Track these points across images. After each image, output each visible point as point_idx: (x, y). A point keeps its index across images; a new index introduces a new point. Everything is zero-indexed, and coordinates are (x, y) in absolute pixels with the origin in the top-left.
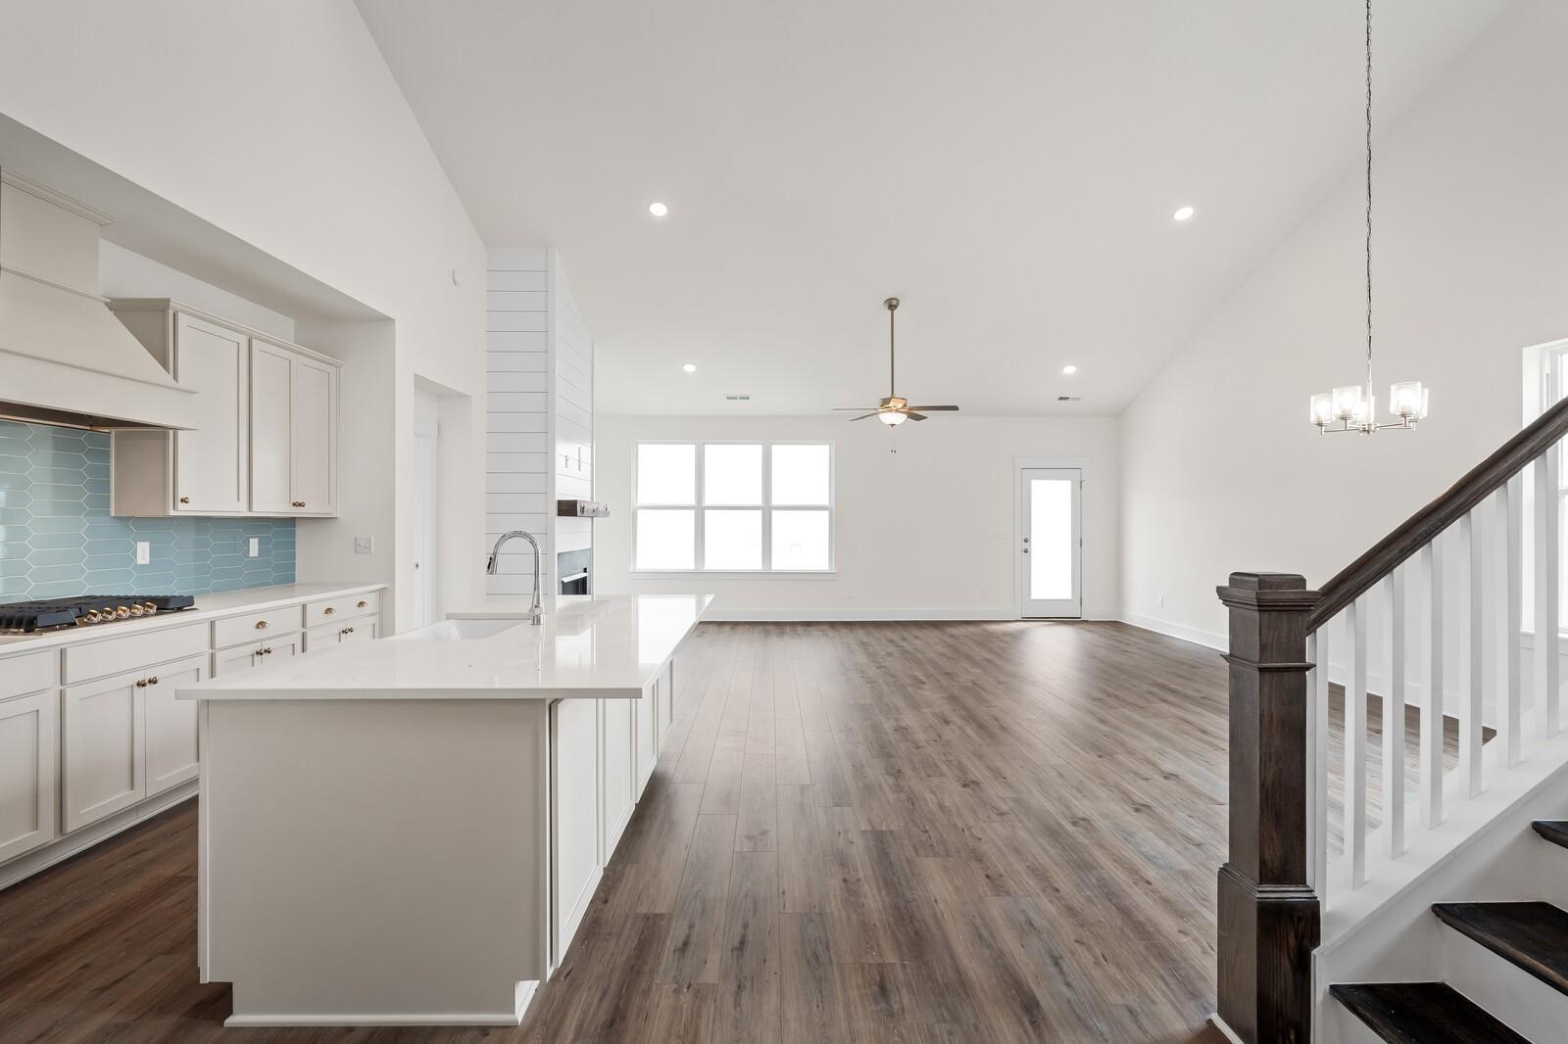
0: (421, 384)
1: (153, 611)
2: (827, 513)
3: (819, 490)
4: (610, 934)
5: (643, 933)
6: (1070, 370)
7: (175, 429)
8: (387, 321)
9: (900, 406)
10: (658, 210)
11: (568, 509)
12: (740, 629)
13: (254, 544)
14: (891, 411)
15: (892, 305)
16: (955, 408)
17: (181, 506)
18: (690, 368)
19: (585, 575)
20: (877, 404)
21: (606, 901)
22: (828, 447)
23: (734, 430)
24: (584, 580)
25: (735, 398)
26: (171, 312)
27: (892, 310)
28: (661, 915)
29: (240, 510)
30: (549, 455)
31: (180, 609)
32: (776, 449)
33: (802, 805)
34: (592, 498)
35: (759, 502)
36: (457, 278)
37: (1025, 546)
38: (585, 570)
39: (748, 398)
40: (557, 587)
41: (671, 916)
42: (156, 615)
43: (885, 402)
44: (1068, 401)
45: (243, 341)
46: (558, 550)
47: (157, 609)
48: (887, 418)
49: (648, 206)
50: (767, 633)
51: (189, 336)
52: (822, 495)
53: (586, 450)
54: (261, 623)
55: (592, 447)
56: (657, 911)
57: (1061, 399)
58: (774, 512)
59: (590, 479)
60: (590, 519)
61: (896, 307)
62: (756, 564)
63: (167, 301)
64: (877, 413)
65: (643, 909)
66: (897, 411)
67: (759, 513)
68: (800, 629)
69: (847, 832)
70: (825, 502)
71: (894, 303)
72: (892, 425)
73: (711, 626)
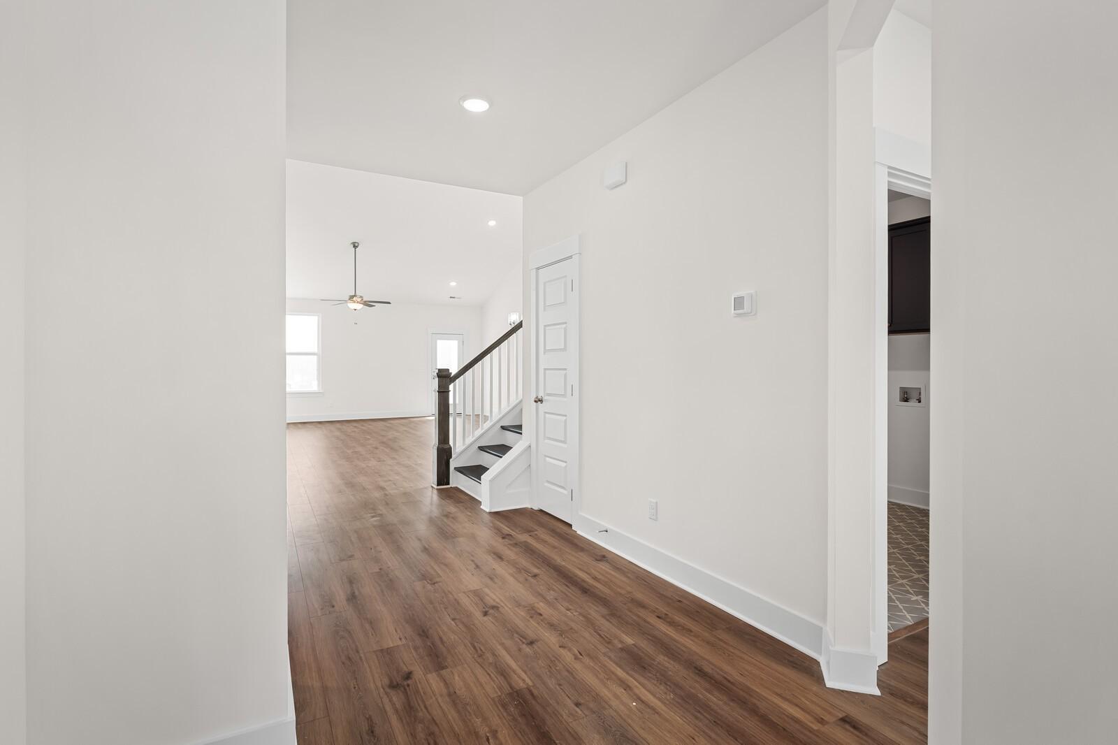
2: (316, 357)
6: (453, 284)
9: (359, 300)
14: (355, 302)
15: (355, 246)
16: (389, 303)
20: (346, 298)
22: (317, 317)
27: (355, 248)
43: (351, 297)
44: (455, 299)
48: (352, 306)
52: (313, 346)
57: (451, 297)
61: (357, 247)
64: (346, 303)
66: (358, 302)
68: (300, 425)
70: (316, 350)
72: (355, 309)
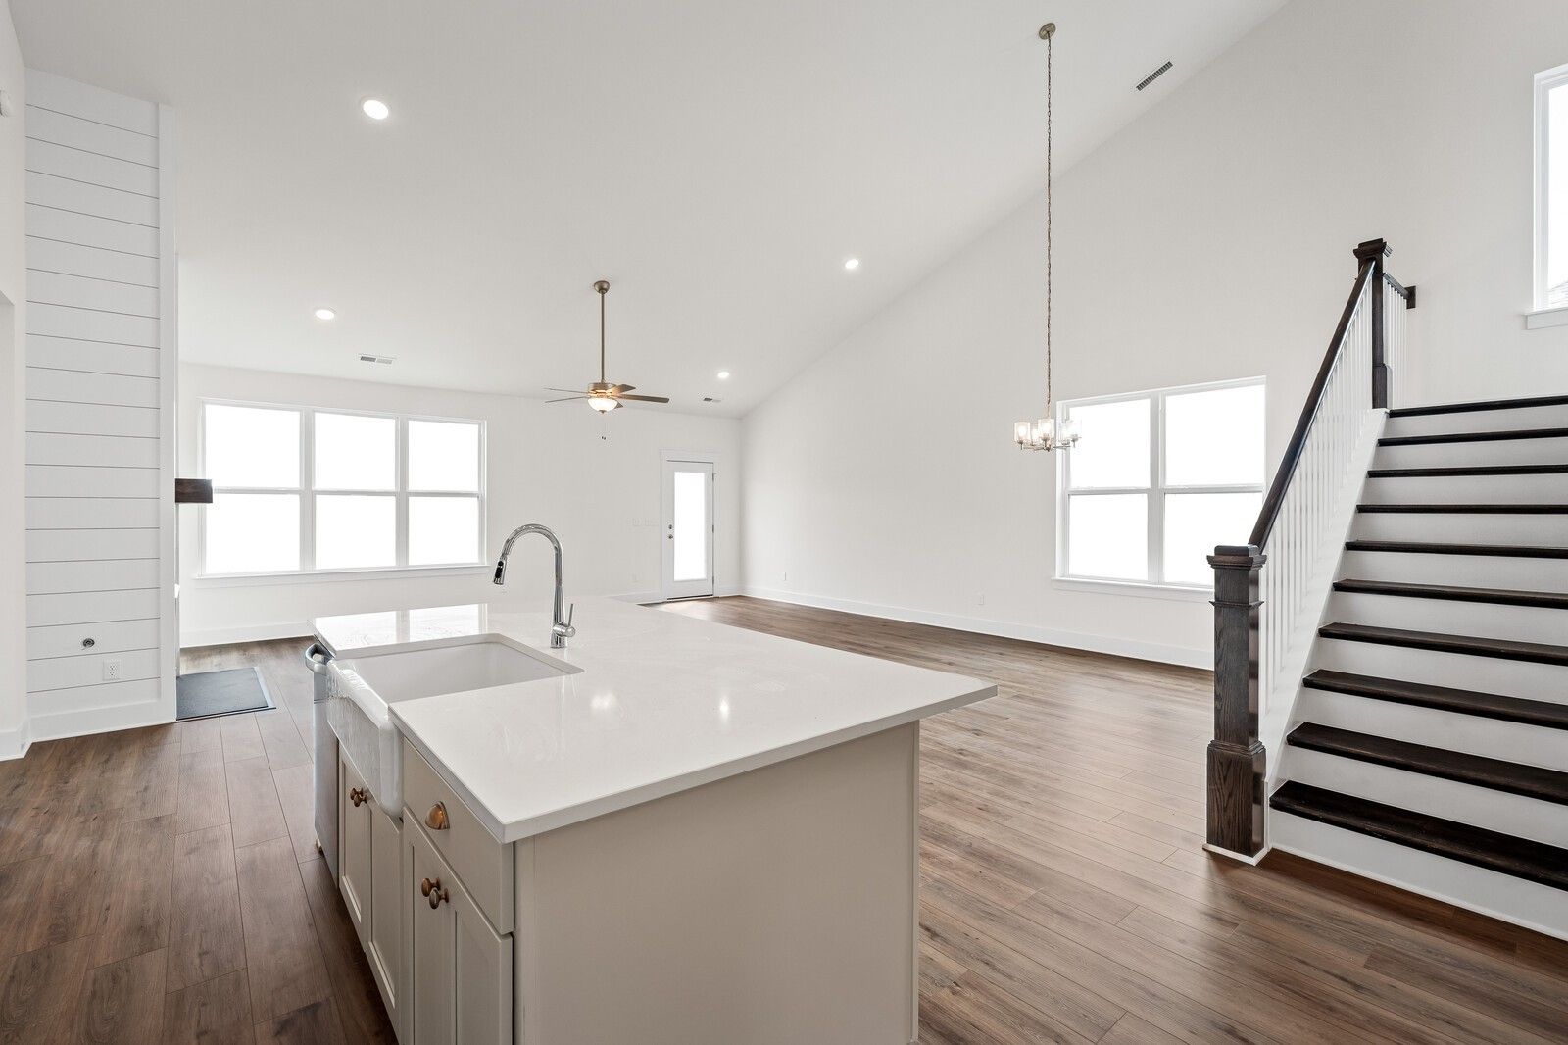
2: (476, 500)
3: (466, 473)
6: (724, 375)
11: (193, 491)
14: (602, 397)
15: (602, 287)
22: (477, 427)
25: (372, 360)
27: (603, 294)
32: (415, 427)
35: (391, 486)
37: (670, 532)
39: (390, 361)
43: (596, 387)
44: (711, 401)
48: (598, 403)
49: (362, 103)
52: (470, 480)
57: (706, 399)
58: (411, 499)
62: (387, 559)
64: (586, 397)
66: (609, 397)
67: (392, 500)
70: (472, 486)
71: (605, 286)
72: (603, 411)
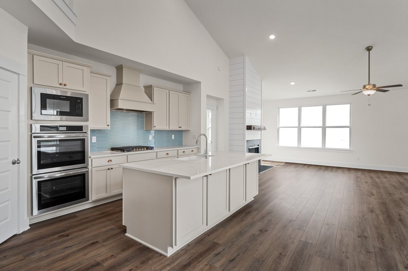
0: (208, 96)
1: (145, 149)
2: (349, 129)
4: (203, 244)
5: (211, 247)
7: (153, 112)
8: (199, 83)
9: (372, 87)
10: (272, 37)
11: (249, 128)
12: (311, 167)
13: (173, 136)
14: (368, 90)
15: (369, 49)
17: (154, 128)
18: (293, 83)
19: (258, 147)
20: (362, 88)
21: (209, 235)
22: (349, 105)
23: (311, 102)
24: (258, 148)
25: (311, 91)
26: (153, 87)
27: (369, 51)
28: (219, 244)
29: (167, 128)
30: (244, 113)
31: (152, 149)
33: (286, 226)
34: (261, 125)
35: (321, 125)
36: (219, 68)
38: (258, 145)
39: (315, 91)
40: (246, 149)
41: (221, 245)
42: (146, 150)
43: (365, 86)
45: (168, 91)
46: (246, 139)
47: (146, 149)
48: (366, 92)
49: (269, 37)
50: (320, 169)
51: (156, 92)
52: (346, 122)
53: (259, 112)
54: (167, 153)
55: (261, 110)
56: (219, 242)
59: (261, 119)
60: (261, 131)
61: (371, 49)
62: (320, 146)
63: (152, 85)
64: (362, 92)
65: (215, 241)
66: (371, 89)
67: (322, 129)
69: (295, 239)
70: (348, 125)
72: (369, 95)
73: (301, 165)
